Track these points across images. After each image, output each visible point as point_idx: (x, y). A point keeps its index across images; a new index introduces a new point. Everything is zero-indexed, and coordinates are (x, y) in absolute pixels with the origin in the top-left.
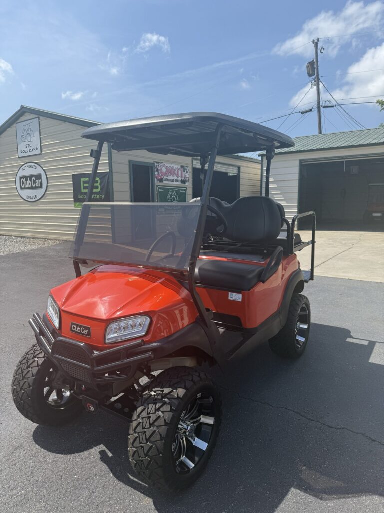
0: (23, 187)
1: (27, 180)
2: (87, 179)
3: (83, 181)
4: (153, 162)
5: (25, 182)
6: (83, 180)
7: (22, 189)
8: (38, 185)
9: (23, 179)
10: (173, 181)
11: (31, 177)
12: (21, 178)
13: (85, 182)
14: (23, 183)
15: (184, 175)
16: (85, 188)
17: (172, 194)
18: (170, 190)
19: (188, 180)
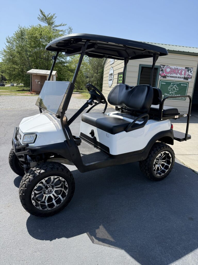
0: (109, 79)
3: (119, 77)
4: (159, 65)
8: (112, 78)
10: (175, 77)
11: (111, 75)
14: (109, 77)
15: (187, 74)
17: (173, 86)
18: (172, 83)
19: (191, 77)
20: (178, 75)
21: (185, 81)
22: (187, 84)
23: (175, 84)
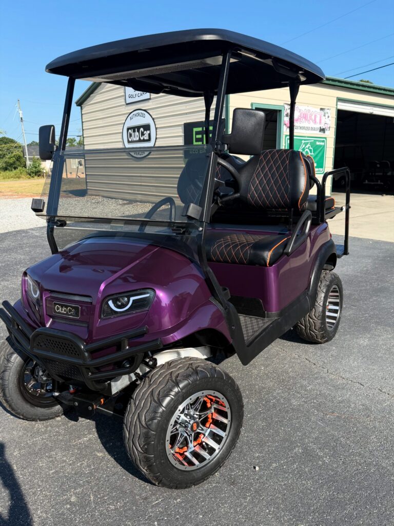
0: (130, 140)
1: (134, 131)
2: (200, 129)
3: (196, 132)
4: (282, 105)
5: (133, 134)
6: (195, 130)
7: (129, 142)
8: (146, 137)
9: (130, 131)
10: (308, 129)
11: (138, 128)
12: (128, 129)
13: (197, 133)
14: (131, 135)
15: (323, 122)
16: (197, 140)
17: (305, 146)
18: (303, 142)
19: (329, 128)
20: (312, 125)
21: (321, 134)
22: (323, 141)
23: (308, 143)
